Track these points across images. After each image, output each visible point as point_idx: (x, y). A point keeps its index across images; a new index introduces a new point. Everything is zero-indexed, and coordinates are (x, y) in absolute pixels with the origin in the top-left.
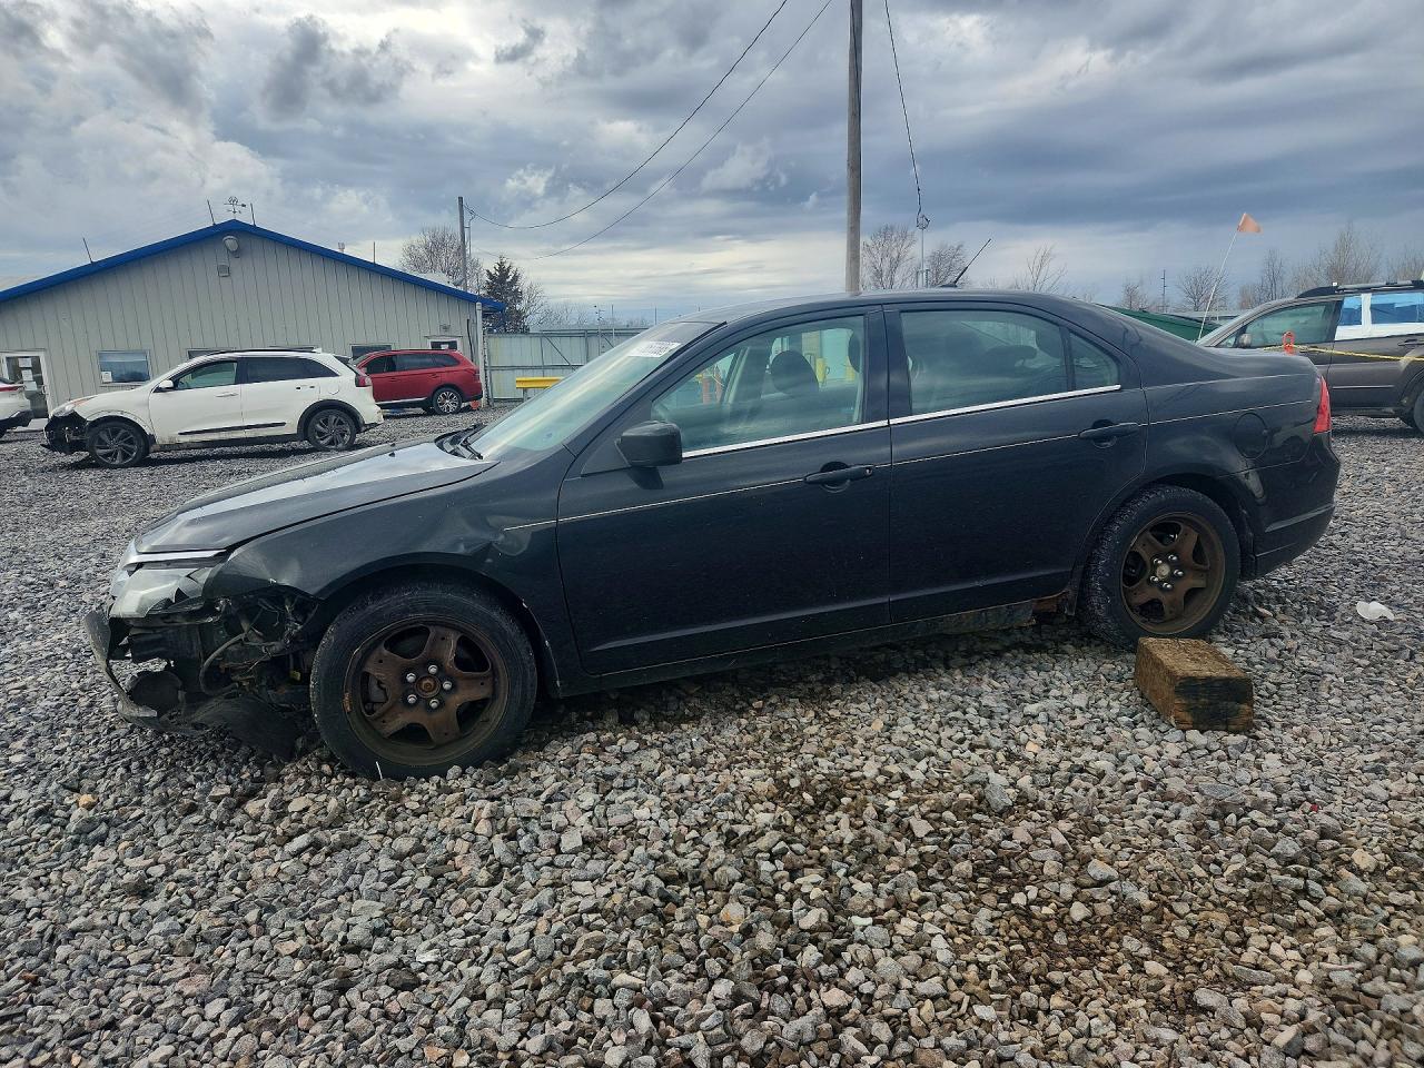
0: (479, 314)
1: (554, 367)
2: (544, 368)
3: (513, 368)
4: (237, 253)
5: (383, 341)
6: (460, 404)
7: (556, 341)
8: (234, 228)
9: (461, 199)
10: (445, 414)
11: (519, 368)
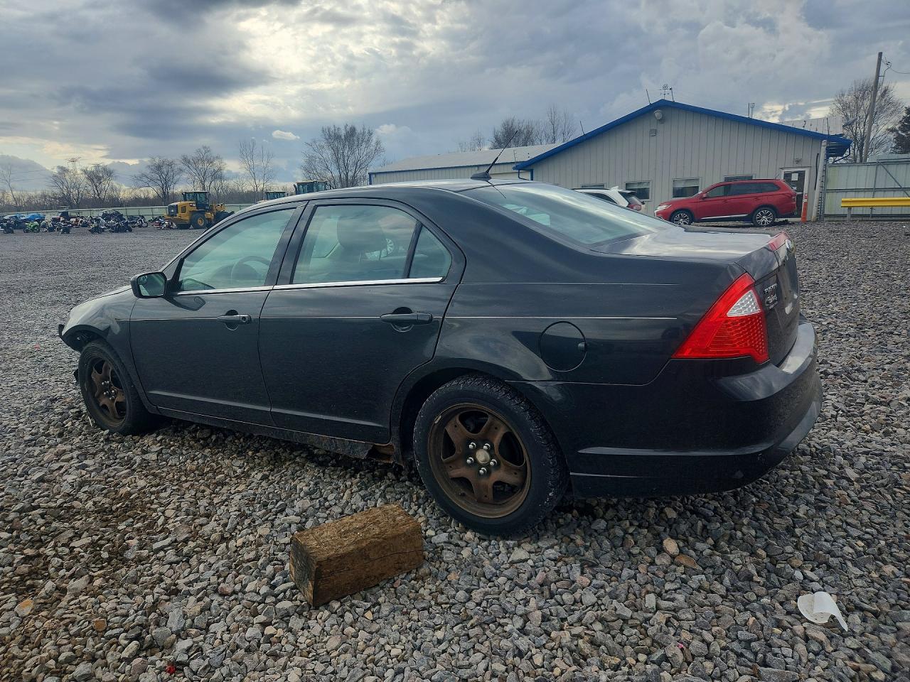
0: (823, 149)
1: (885, 190)
2: (875, 190)
3: (846, 191)
4: (662, 121)
5: (747, 173)
6: (774, 219)
7: (892, 168)
8: (663, 105)
9: (880, 54)
10: (760, 226)
11: (852, 190)
